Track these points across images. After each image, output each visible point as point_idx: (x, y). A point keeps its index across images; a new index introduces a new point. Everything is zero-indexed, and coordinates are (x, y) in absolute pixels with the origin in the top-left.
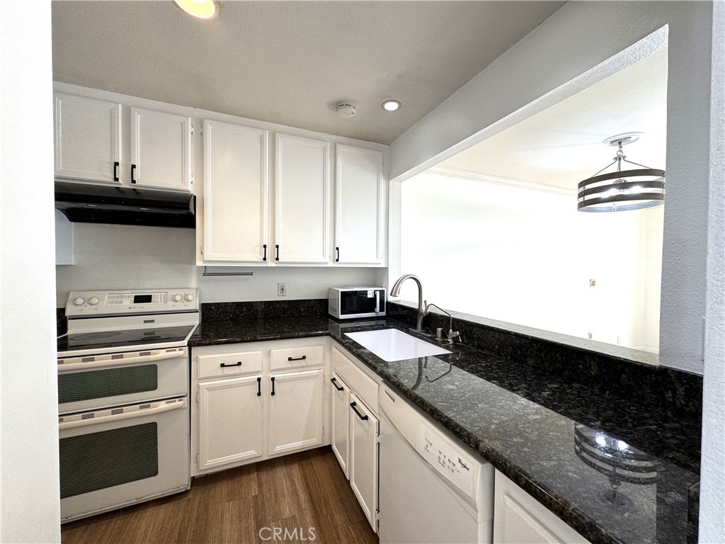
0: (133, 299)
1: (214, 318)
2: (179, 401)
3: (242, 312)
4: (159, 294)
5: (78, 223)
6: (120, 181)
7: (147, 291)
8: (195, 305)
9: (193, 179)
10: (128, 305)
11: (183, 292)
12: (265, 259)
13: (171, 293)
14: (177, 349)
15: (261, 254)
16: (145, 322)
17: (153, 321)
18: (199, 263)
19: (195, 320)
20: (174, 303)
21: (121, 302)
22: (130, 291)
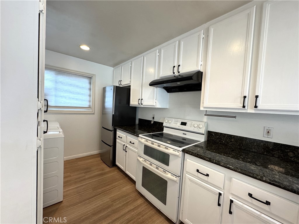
0: (180, 123)
1: (213, 140)
2: (176, 177)
3: (231, 142)
4: (190, 123)
5: (170, 93)
6: (175, 73)
7: (185, 120)
8: (203, 131)
9: (202, 63)
10: (178, 125)
11: (198, 123)
12: (244, 107)
13: (194, 122)
14: (177, 151)
15: (241, 103)
16: (184, 134)
17: (186, 134)
18: (202, 109)
19: (202, 139)
20: (194, 128)
21: (177, 124)
22: (180, 120)
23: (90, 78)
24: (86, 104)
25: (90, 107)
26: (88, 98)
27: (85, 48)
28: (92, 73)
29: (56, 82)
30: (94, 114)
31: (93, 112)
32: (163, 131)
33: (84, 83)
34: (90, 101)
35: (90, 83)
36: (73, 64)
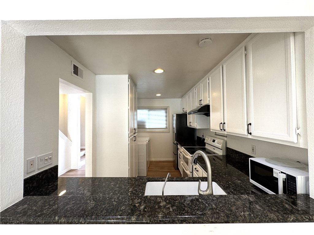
4: (216, 140)
9: (209, 99)
12: (222, 130)
17: (215, 149)
18: (211, 130)
20: (217, 144)
21: (211, 141)
23: (166, 109)
24: (164, 126)
25: (166, 128)
26: (165, 122)
27: (159, 95)
28: (167, 106)
29: (149, 115)
30: (169, 132)
31: (169, 131)
32: (205, 146)
33: (163, 113)
34: (166, 124)
35: (166, 112)
36: (157, 103)
